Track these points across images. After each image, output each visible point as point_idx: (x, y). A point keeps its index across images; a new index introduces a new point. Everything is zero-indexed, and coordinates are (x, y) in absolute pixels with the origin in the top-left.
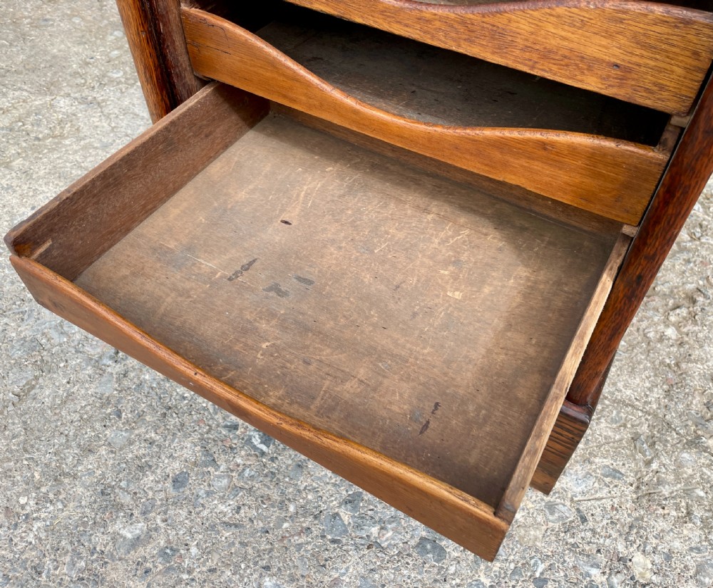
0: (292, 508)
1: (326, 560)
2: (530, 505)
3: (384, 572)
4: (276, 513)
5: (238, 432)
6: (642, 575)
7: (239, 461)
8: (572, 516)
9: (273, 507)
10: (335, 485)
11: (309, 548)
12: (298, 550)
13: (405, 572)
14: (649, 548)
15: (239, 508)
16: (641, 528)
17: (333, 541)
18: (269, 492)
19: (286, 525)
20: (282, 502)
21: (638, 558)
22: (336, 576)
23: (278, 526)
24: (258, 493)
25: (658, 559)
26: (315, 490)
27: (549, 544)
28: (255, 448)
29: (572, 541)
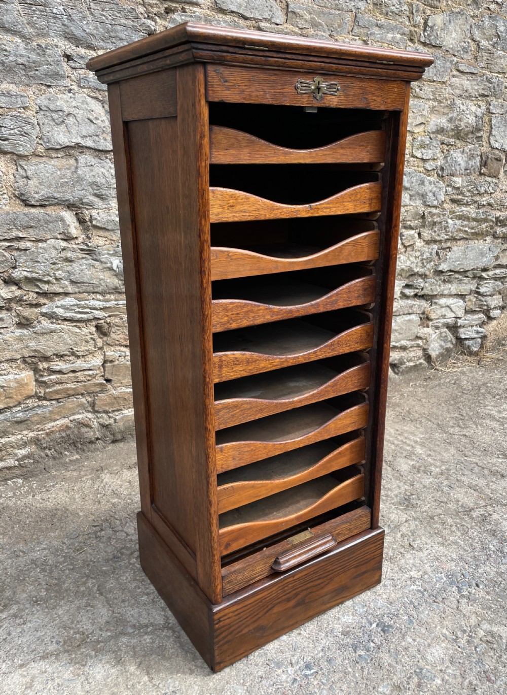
0: (350, 670)
1: (379, 665)
2: (382, 591)
3: (392, 647)
4: (349, 677)
5: (299, 679)
6: (418, 575)
7: (316, 683)
8: (391, 582)
9: (345, 677)
10: (345, 651)
11: (371, 670)
12: (371, 674)
13: (394, 640)
14: (409, 569)
15: (341, 690)
16: (401, 567)
17: (372, 660)
18: (338, 676)
19: (357, 675)
20: (345, 673)
21: (412, 573)
22: (387, 664)
23: (356, 678)
24: (336, 680)
25: (414, 569)
26: (344, 659)
27: (398, 593)
28: (312, 674)
29: (399, 587)
